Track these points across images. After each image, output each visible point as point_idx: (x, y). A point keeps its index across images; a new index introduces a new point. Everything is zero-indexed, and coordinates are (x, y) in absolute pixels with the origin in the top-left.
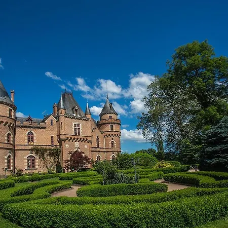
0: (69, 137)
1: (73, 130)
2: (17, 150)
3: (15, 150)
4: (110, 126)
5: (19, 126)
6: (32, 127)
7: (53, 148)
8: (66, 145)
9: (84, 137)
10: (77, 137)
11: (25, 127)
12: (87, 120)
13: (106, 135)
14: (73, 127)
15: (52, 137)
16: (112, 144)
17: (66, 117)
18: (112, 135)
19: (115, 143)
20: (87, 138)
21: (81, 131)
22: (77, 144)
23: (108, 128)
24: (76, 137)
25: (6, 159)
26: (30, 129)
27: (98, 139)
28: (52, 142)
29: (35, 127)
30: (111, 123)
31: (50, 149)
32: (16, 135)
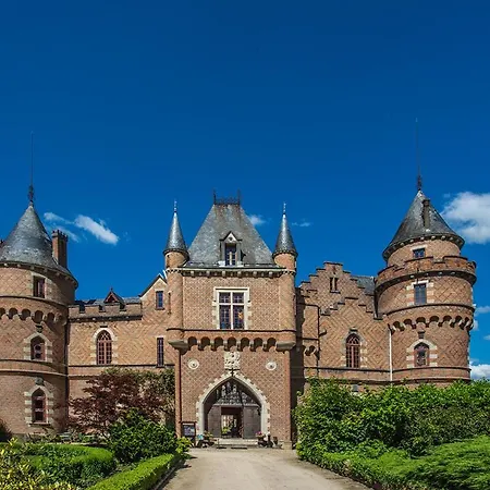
0: (199, 337)
1: (216, 313)
2: (72, 378)
3: (67, 379)
4: (410, 287)
5: (75, 320)
6: (107, 319)
7: (157, 372)
8: (191, 363)
9: (259, 335)
10: (230, 335)
11: (90, 319)
12: (275, 275)
13: (397, 324)
14: (217, 304)
15: (160, 341)
16: (422, 354)
17: (188, 274)
18: (421, 320)
19: (433, 348)
20: (274, 335)
21: (247, 313)
22: (231, 358)
23: (405, 296)
24: (225, 336)
25: (27, 398)
26: (102, 324)
27: (353, 338)
28: (161, 355)
29: (115, 319)
30: (418, 276)
31: (149, 376)
32: (71, 341)
